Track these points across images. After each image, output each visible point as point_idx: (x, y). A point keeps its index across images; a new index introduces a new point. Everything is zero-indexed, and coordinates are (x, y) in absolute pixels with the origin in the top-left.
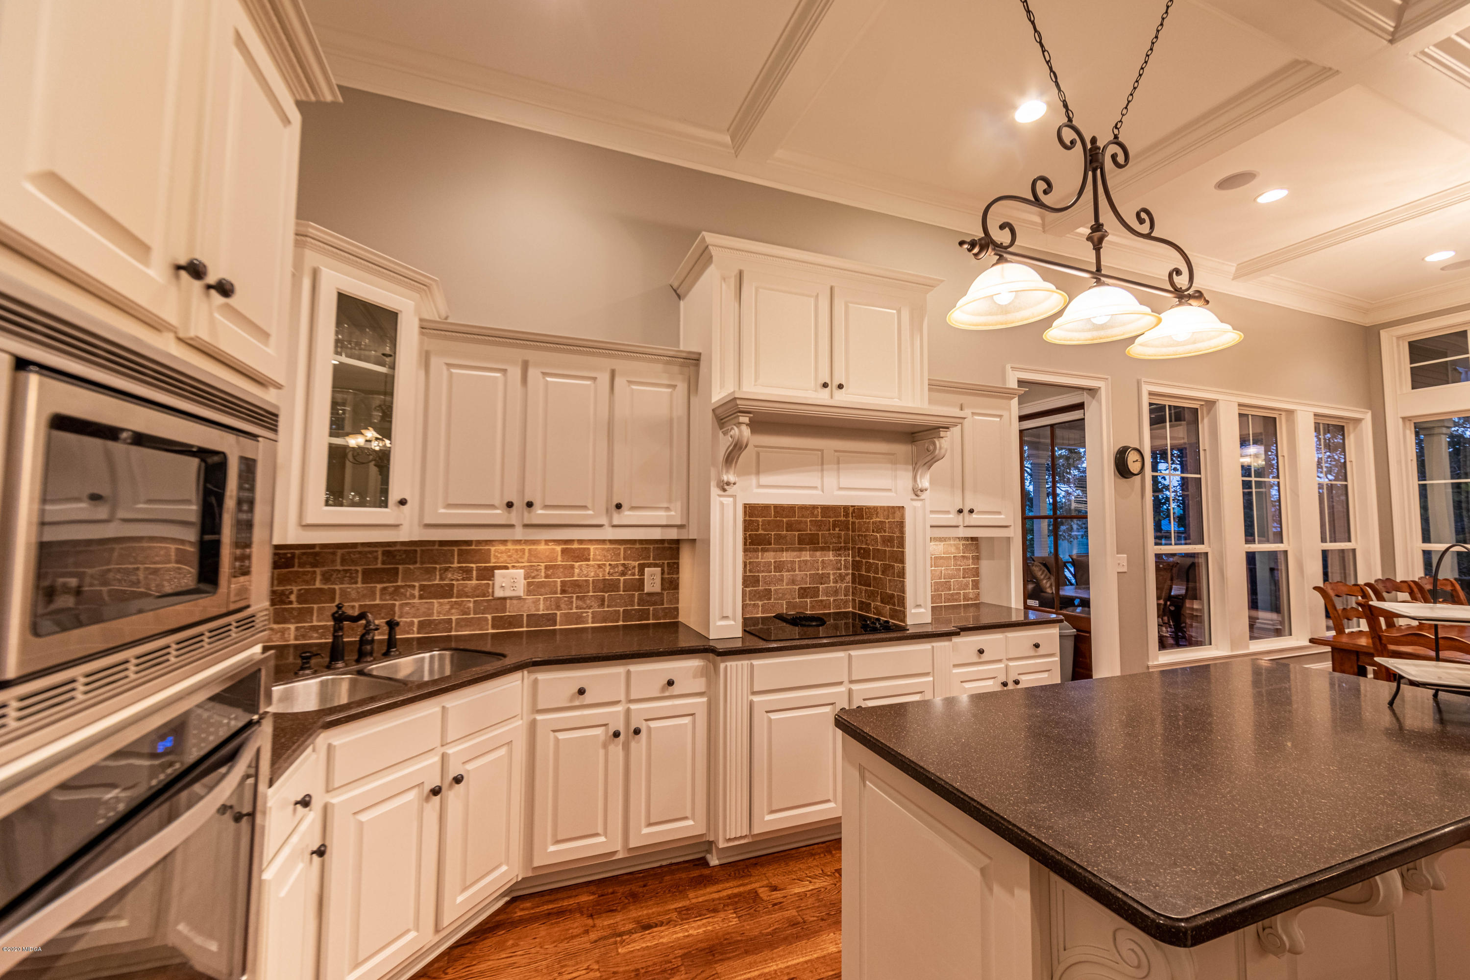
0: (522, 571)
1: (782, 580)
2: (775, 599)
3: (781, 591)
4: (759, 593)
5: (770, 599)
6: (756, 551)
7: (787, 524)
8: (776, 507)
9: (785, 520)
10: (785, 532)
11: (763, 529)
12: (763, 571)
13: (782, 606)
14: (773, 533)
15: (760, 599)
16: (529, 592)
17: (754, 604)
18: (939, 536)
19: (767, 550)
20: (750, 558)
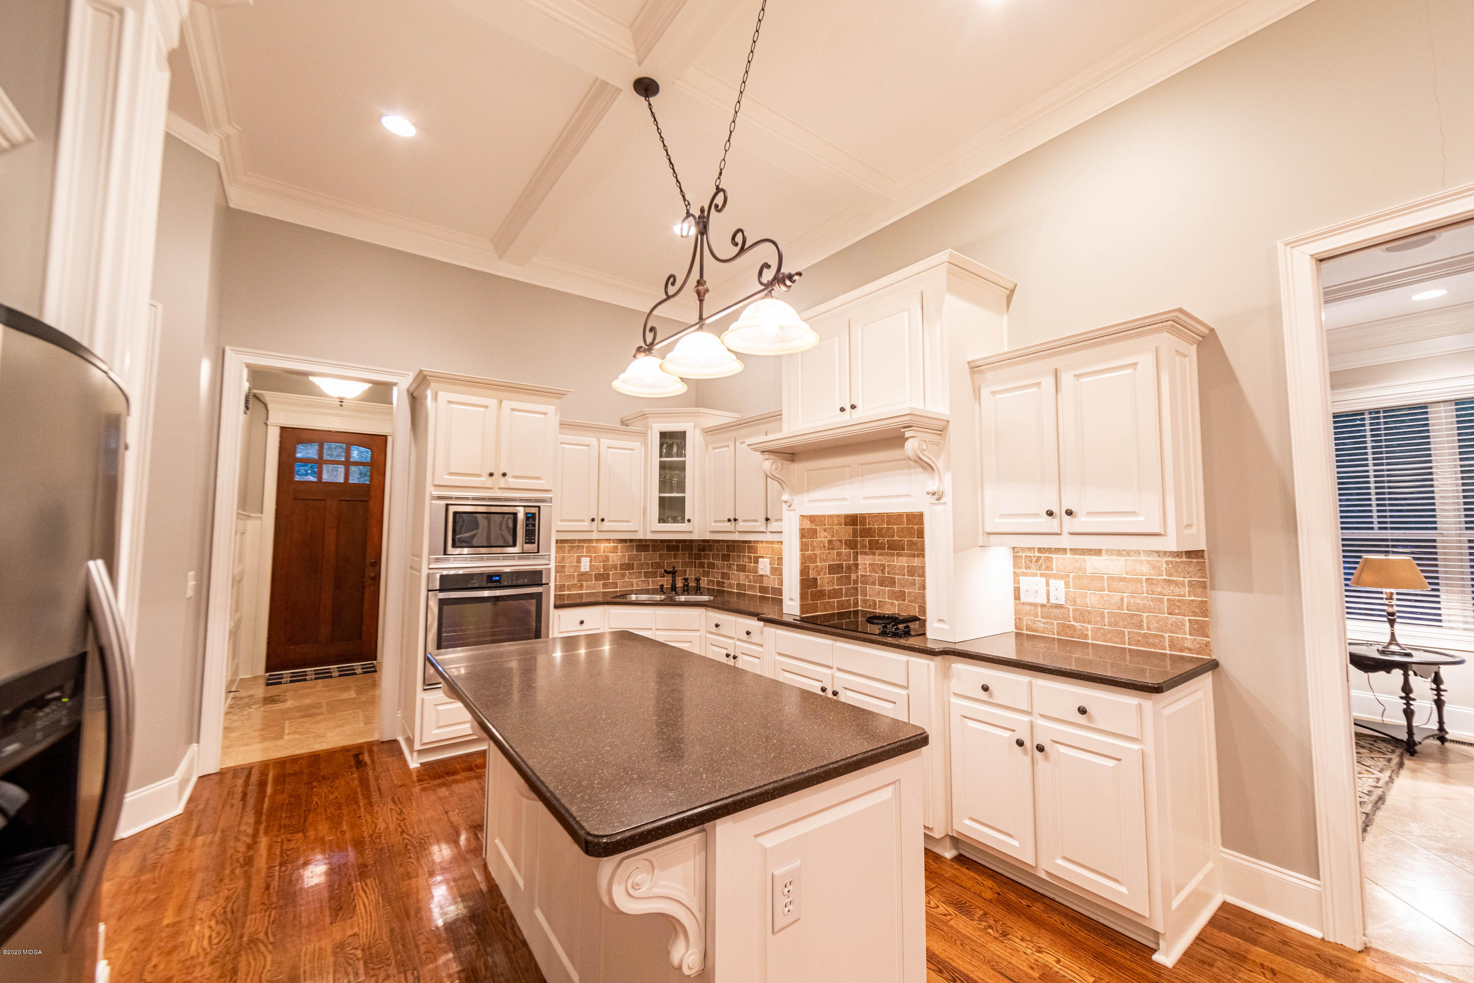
0: (768, 560)
1: (915, 584)
2: (909, 601)
3: (913, 594)
4: (895, 593)
5: (904, 600)
6: (892, 555)
7: (918, 531)
8: (908, 515)
9: (916, 527)
10: (916, 539)
11: (898, 536)
12: (898, 574)
13: (915, 608)
14: (906, 540)
15: (896, 598)
16: (772, 573)
17: (892, 603)
18: (1116, 548)
19: (901, 555)
20: (888, 562)
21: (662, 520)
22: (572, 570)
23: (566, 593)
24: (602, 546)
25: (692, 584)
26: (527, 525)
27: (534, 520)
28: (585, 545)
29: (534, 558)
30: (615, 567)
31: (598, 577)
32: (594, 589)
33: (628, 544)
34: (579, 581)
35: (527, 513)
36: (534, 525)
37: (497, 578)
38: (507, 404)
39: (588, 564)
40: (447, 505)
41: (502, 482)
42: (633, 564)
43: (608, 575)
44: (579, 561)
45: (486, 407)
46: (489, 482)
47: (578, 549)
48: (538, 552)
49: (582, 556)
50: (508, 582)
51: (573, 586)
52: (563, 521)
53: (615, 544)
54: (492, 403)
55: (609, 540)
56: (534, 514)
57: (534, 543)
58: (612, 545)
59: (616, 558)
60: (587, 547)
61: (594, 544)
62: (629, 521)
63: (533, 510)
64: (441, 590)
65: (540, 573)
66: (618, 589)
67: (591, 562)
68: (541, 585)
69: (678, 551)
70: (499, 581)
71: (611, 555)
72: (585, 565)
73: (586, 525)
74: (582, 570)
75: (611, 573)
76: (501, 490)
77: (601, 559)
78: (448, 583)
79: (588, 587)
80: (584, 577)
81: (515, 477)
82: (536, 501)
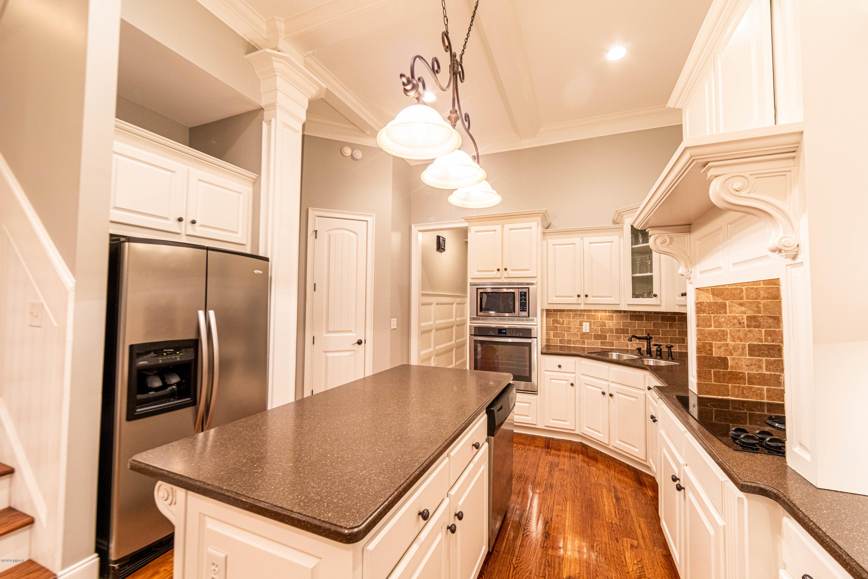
21: (635, 295)
22: (576, 330)
23: (572, 345)
24: (599, 314)
25: (665, 350)
26: (521, 300)
27: (525, 296)
28: (585, 314)
29: (527, 320)
30: (611, 331)
31: (597, 337)
32: (594, 345)
33: (623, 314)
34: (581, 338)
35: (521, 293)
36: (525, 300)
37: (505, 331)
38: (507, 227)
39: (588, 327)
40: (477, 289)
41: (505, 274)
42: (628, 329)
43: (605, 337)
44: (581, 324)
45: (495, 231)
46: (498, 274)
47: (580, 316)
48: (529, 317)
49: (583, 321)
50: (510, 334)
51: (577, 341)
52: (556, 297)
53: (610, 314)
54: (498, 227)
55: (605, 311)
56: (525, 293)
57: (526, 311)
58: (608, 314)
59: (612, 324)
60: (587, 315)
61: (593, 313)
62: (610, 297)
63: (524, 290)
64: (475, 335)
65: (530, 330)
66: (614, 348)
67: (590, 325)
68: (531, 338)
69: (675, 321)
70: (505, 333)
71: (607, 321)
72: (586, 328)
73: (575, 300)
74: (584, 331)
75: (608, 335)
76: (506, 279)
77: (599, 324)
78: (479, 331)
79: (589, 343)
80: (585, 336)
81: (512, 270)
82: (527, 284)
